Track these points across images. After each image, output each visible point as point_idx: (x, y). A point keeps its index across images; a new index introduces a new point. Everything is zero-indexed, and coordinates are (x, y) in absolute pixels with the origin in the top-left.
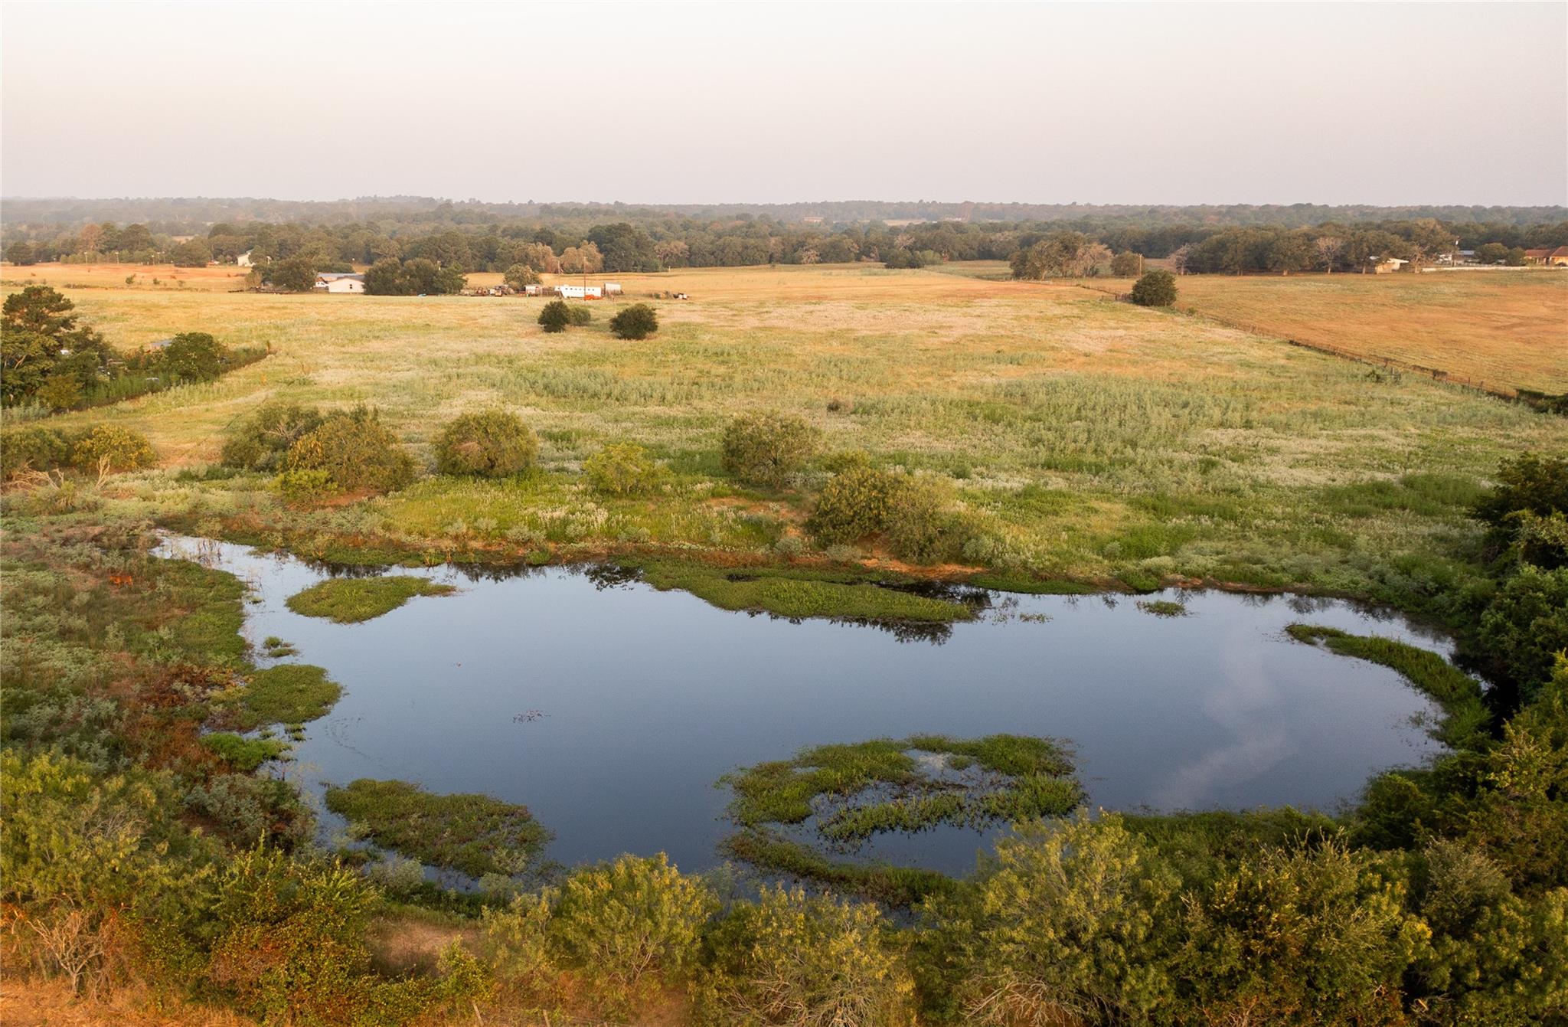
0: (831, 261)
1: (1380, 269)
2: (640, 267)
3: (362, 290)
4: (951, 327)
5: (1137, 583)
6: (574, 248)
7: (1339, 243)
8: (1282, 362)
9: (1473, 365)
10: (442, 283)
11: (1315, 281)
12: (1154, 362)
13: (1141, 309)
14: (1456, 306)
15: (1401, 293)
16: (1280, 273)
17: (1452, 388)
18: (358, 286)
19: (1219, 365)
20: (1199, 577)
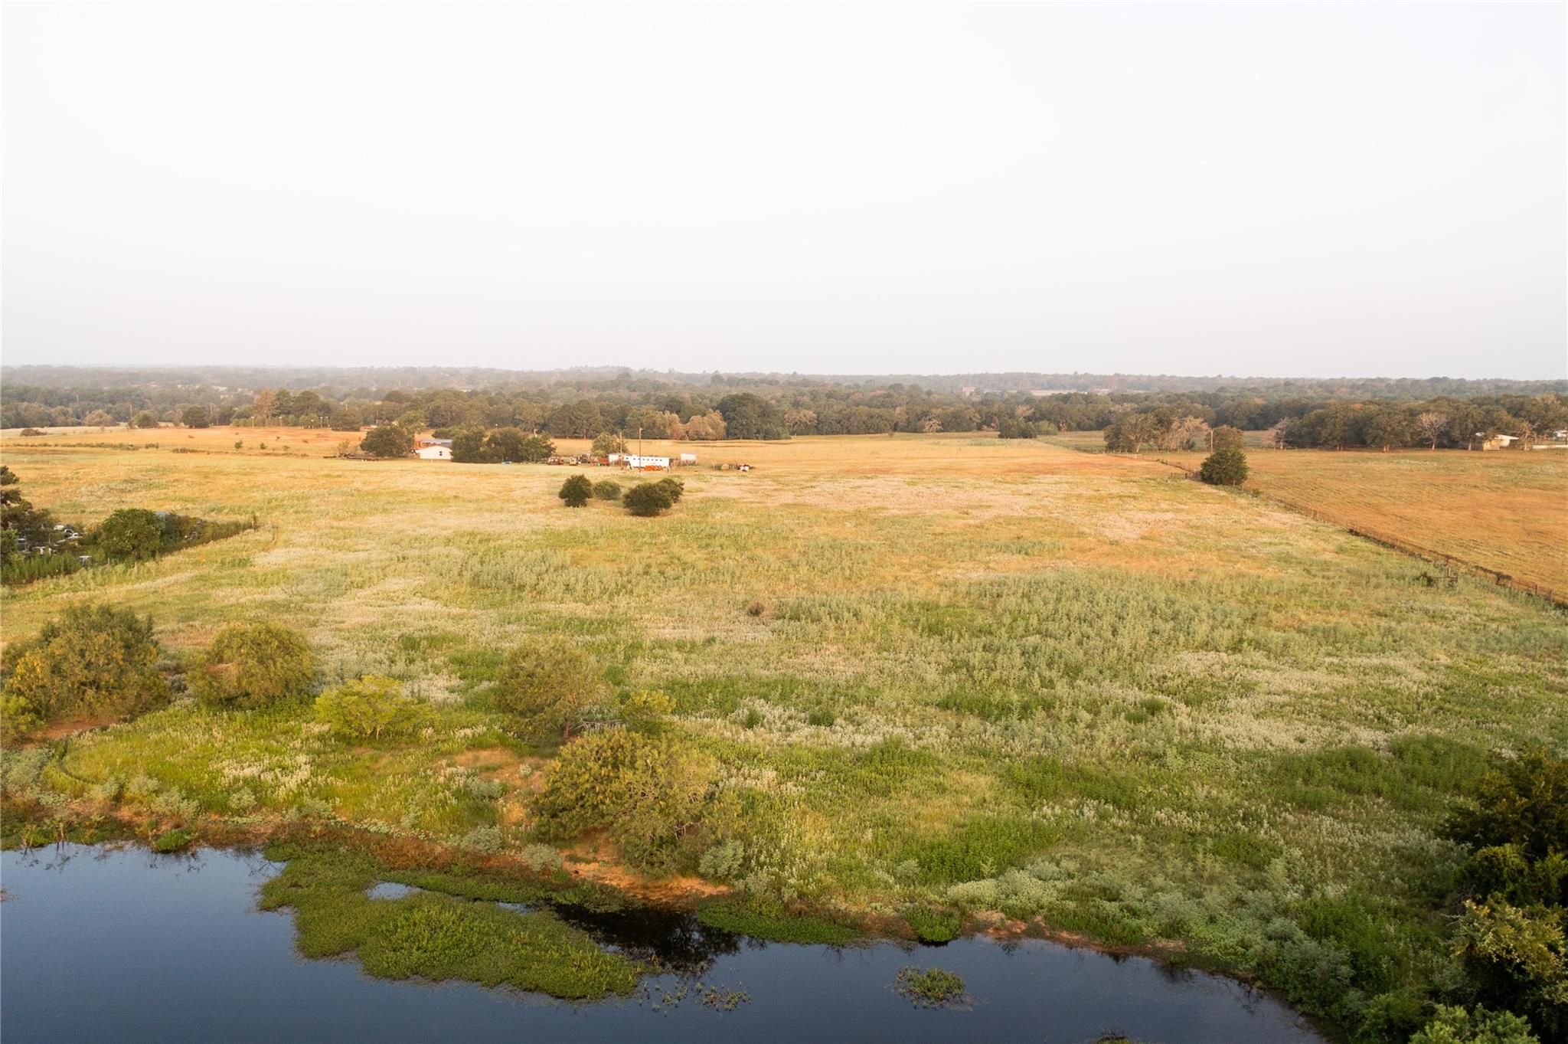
0: (951, 430)
1: (1487, 446)
2: (762, 434)
3: (449, 457)
4: (989, 507)
5: (926, 932)
6: (699, 417)
7: (1444, 419)
8: (1328, 557)
9: (1553, 563)
10: (526, 450)
11: (1411, 458)
12: (1182, 553)
13: (1207, 489)
14: (1556, 488)
15: (1501, 473)
16: (1380, 448)
17: (1512, 597)
18: (447, 453)
19: (1253, 558)
20: (1023, 919)
